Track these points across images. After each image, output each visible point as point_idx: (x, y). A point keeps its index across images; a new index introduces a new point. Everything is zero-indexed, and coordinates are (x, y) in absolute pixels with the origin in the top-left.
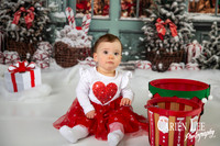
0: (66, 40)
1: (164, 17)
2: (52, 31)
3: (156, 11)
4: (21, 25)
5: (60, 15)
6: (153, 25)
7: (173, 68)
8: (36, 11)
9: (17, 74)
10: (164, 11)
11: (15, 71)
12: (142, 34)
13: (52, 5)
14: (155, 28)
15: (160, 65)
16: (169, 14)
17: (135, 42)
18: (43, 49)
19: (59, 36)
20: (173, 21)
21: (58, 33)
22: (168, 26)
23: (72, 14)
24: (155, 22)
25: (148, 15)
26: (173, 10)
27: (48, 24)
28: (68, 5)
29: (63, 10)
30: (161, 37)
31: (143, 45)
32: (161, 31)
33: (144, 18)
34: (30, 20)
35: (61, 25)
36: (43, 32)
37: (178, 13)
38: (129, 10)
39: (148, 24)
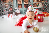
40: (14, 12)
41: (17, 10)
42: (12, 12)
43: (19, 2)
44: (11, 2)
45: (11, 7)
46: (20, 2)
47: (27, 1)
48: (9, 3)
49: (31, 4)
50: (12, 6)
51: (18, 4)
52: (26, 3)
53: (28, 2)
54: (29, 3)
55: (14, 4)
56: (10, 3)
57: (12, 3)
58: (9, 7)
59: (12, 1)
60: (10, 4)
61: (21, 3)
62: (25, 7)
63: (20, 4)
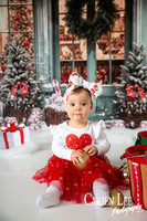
0: (53, 106)
1: (133, 83)
2: (42, 99)
3: (126, 78)
4: (18, 95)
5: (48, 86)
6: (123, 89)
7: (143, 125)
8: (29, 83)
9: (8, 133)
10: (132, 78)
11: (7, 131)
12: (115, 97)
13: (42, 78)
14: (126, 92)
15: (132, 123)
16: (136, 80)
17: (109, 105)
18: (36, 114)
19: (48, 103)
20: (140, 86)
21: (47, 100)
22: (136, 90)
23: (58, 84)
24: (125, 87)
25: (119, 82)
26: (140, 77)
27: (39, 94)
28: (54, 77)
29: (50, 82)
30: (132, 99)
31: (117, 107)
32: (131, 94)
33: (116, 85)
34: (25, 91)
35: (49, 94)
36: (35, 100)
37: (144, 79)
38: (103, 79)
39: (120, 89)
40: (39, 104)
41: (57, 96)
42: (23, 106)
43: (65, 50)
44: (23, 50)
45: (23, 75)
46: (75, 47)
47: (115, 42)
48: (11, 56)
49: (139, 58)
50: (24, 69)
51: (62, 58)
52: (107, 57)
53: (122, 50)
54: (127, 54)
55: (36, 57)
56: (14, 51)
57: (27, 55)
58: (11, 76)
59: (27, 45)
60: (14, 60)
61: (79, 53)
62: (102, 78)
63: (72, 59)
